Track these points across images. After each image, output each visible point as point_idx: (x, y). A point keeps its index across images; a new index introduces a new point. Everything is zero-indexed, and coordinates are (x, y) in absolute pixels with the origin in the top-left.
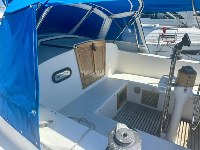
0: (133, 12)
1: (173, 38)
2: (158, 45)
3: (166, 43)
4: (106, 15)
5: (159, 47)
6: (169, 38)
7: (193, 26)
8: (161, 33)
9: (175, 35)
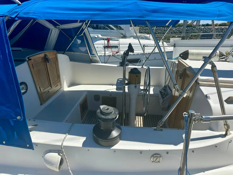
0: (81, 24)
1: (117, 49)
2: (104, 56)
3: (111, 54)
4: (52, 25)
5: (106, 58)
6: (113, 49)
7: (131, 37)
8: (106, 44)
9: (118, 45)
